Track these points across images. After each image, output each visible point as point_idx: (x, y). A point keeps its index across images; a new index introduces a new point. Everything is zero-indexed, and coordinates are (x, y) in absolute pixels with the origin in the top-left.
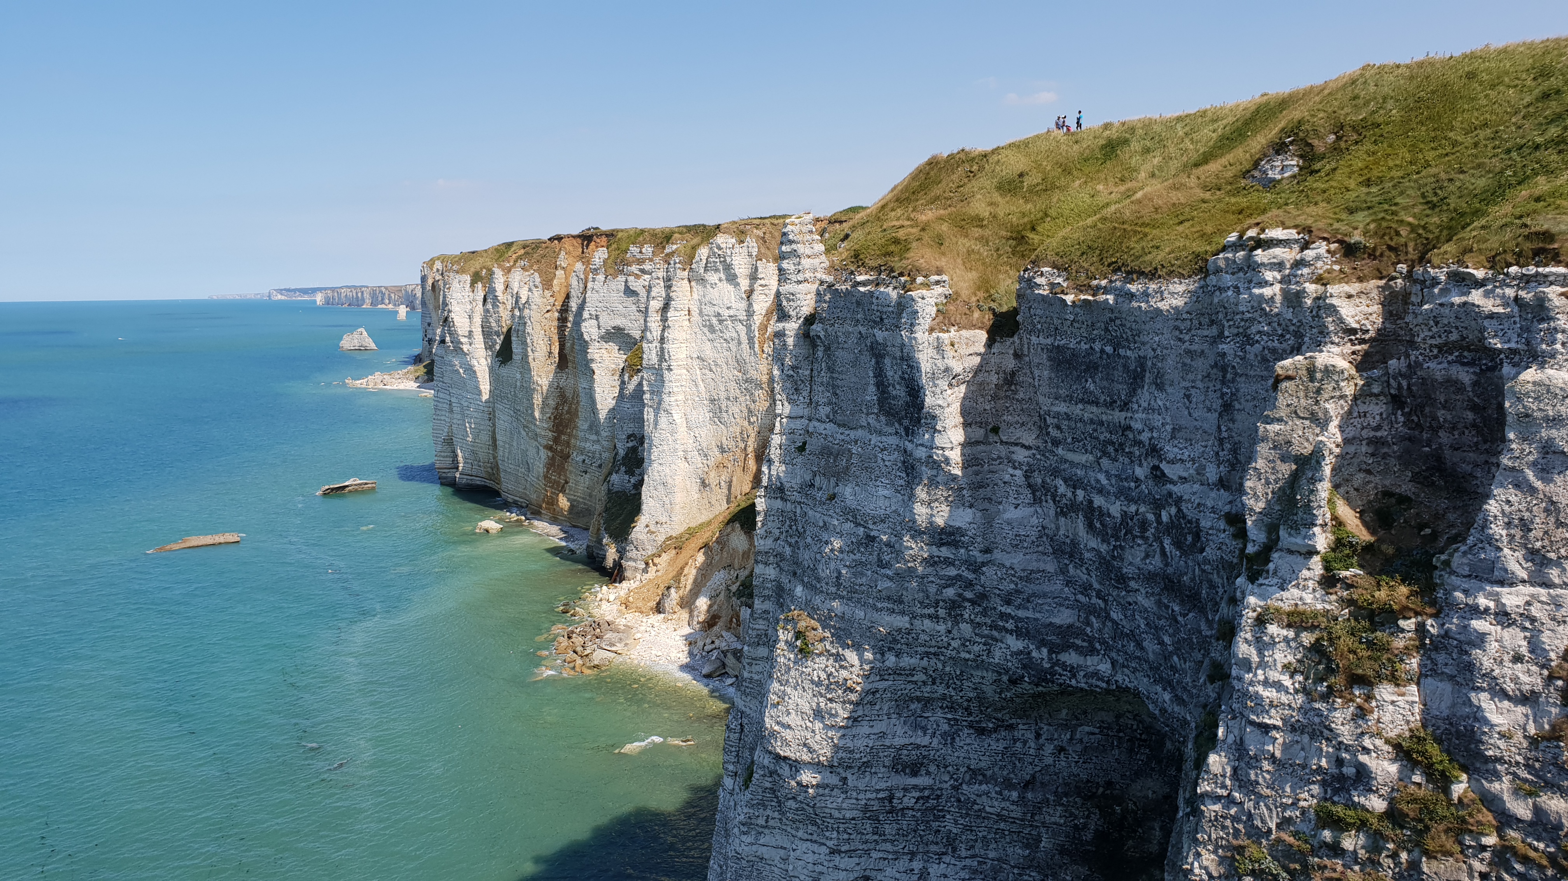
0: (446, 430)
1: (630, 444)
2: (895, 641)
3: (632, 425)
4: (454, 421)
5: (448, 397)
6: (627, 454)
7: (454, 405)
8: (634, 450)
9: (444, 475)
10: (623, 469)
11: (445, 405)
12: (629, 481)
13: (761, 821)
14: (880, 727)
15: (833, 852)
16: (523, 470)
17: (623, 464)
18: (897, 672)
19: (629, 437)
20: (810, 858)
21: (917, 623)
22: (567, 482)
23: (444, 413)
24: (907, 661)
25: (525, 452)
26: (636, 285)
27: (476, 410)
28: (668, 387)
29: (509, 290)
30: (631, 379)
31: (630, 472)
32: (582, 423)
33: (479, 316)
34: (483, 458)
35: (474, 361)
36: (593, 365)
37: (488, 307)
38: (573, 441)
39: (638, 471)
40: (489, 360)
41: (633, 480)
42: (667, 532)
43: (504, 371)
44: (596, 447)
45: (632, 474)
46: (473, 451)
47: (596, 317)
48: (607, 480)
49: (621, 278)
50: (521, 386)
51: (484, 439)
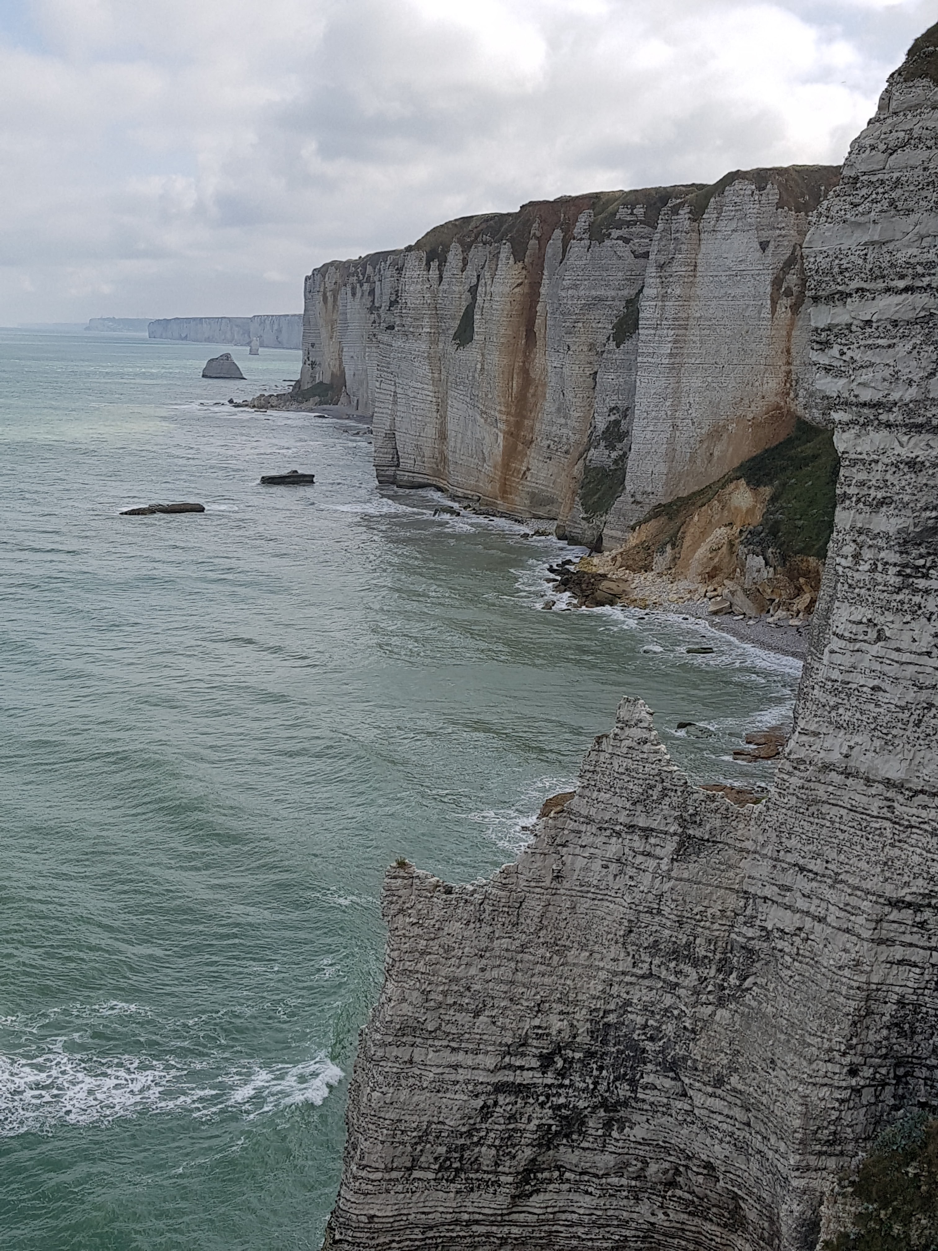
0: (388, 424)
1: (613, 418)
3: (615, 397)
4: (398, 414)
5: (393, 388)
6: (608, 428)
7: (399, 396)
8: (617, 423)
9: (383, 473)
10: (603, 443)
11: (388, 397)
12: (609, 456)
16: (476, 461)
17: (605, 439)
19: (611, 410)
22: (528, 469)
23: (386, 406)
25: (480, 442)
26: (624, 250)
27: (423, 401)
28: (667, 349)
29: (469, 267)
30: (618, 347)
31: (611, 447)
32: (549, 406)
33: (434, 297)
34: (428, 453)
35: (424, 347)
36: (569, 340)
37: (444, 286)
38: (538, 426)
39: (619, 445)
40: (441, 346)
41: (614, 455)
42: (654, 501)
43: (462, 354)
44: (564, 431)
45: (614, 449)
46: (417, 446)
47: (576, 287)
48: (581, 461)
49: (607, 242)
50: (482, 369)
51: (431, 431)
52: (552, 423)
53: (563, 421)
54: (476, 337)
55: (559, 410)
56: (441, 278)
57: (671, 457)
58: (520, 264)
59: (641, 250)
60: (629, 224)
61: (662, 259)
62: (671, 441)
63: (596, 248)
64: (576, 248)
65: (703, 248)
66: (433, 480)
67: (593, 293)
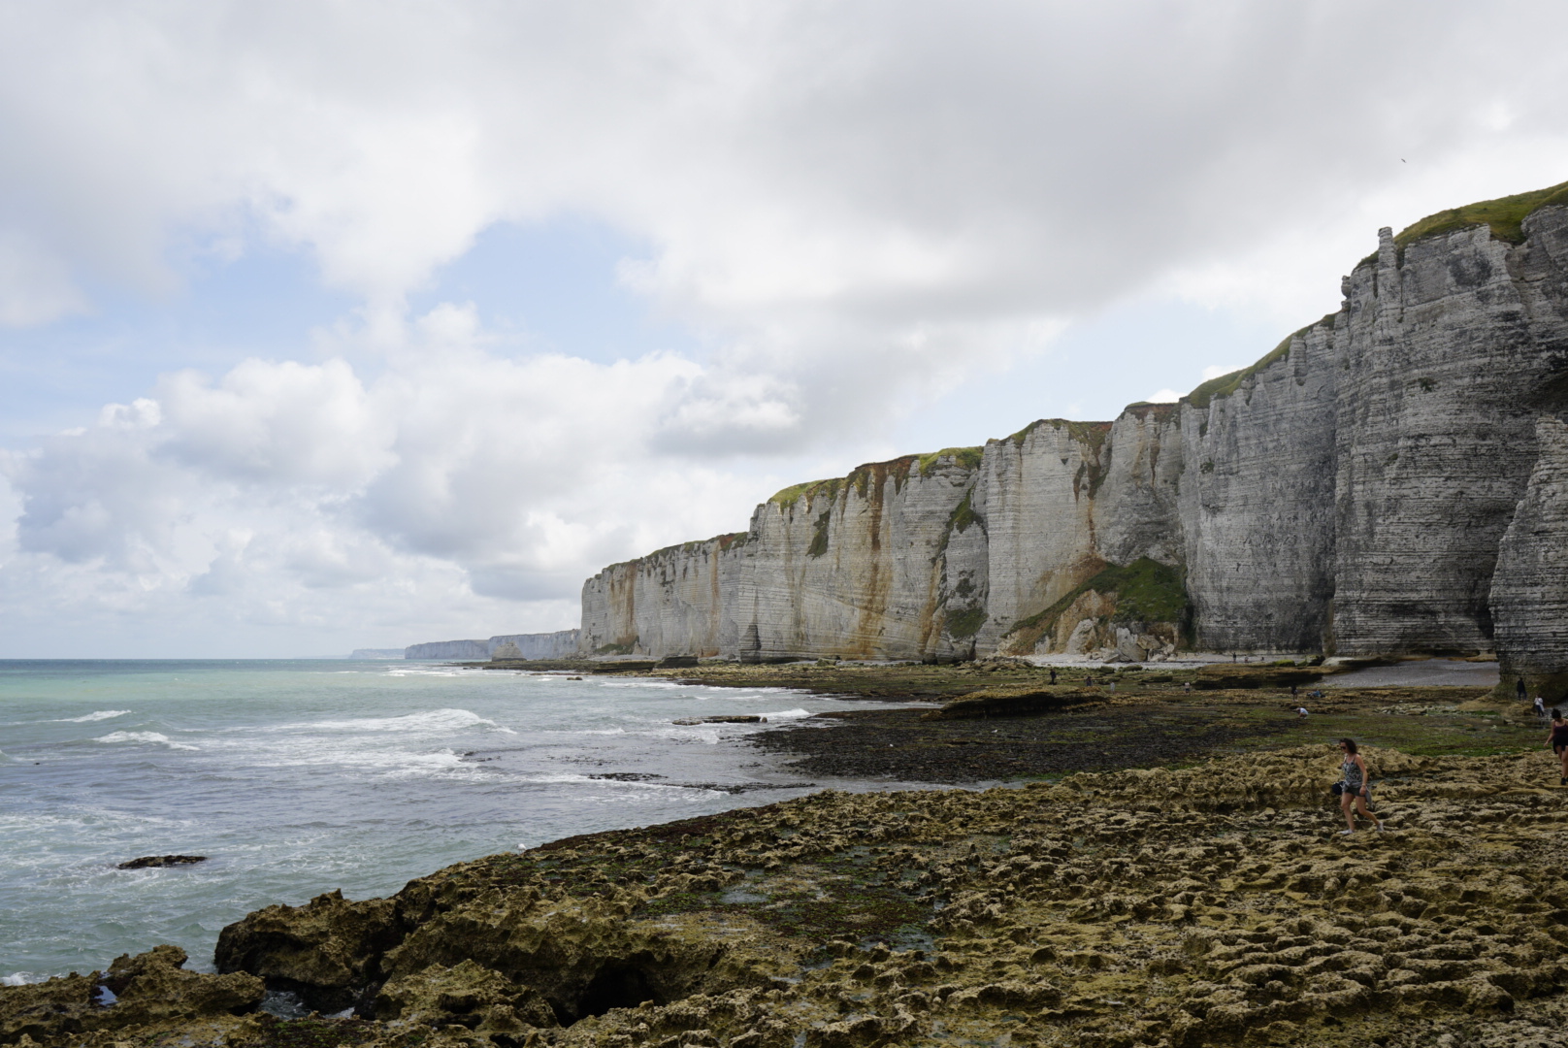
0: (751, 619)
1: (962, 578)
2: (1482, 370)
3: (963, 565)
4: (760, 611)
5: (753, 595)
6: (960, 584)
7: (758, 600)
8: (966, 581)
9: (746, 655)
10: (957, 594)
11: (750, 601)
12: (965, 602)
13: (1405, 476)
14: (1471, 415)
15: (1447, 479)
16: (835, 630)
17: (958, 591)
18: (1481, 386)
19: (961, 573)
20: (1434, 485)
21: (1494, 359)
22: (883, 628)
23: (749, 607)
24: (1486, 380)
25: (838, 616)
26: (945, 481)
27: (781, 600)
28: (1009, 523)
29: (813, 510)
30: (961, 532)
31: (964, 595)
32: (896, 584)
33: (788, 531)
34: (785, 635)
35: (782, 563)
36: (912, 539)
37: (795, 522)
38: (888, 599)
39: (970, 595)
40: (793, 562)
41: (968, 600)
42: (1010, 623)
43: (819, 561)
44: (909, 600)
45: (967, 597)
46: (776, 632)
47: (914, 505)
48: (941, 608)
49: (933, 478)
50: (838, 568)
51: (787, 621)
52: (900, 596)
53: (908, 593)
54: (830, 548)
55: (904, 587)
56: (791, 519)
57: (1018, 593)
58: (864, 499)
59: (956, 482)
60: (946, 467)
61: (999, 471)
62: (1017, 583)
63: (926, 482)
64: (913, 483)
65: (1025, 464)
66: (790, 654)
67: (927, 509)
